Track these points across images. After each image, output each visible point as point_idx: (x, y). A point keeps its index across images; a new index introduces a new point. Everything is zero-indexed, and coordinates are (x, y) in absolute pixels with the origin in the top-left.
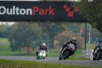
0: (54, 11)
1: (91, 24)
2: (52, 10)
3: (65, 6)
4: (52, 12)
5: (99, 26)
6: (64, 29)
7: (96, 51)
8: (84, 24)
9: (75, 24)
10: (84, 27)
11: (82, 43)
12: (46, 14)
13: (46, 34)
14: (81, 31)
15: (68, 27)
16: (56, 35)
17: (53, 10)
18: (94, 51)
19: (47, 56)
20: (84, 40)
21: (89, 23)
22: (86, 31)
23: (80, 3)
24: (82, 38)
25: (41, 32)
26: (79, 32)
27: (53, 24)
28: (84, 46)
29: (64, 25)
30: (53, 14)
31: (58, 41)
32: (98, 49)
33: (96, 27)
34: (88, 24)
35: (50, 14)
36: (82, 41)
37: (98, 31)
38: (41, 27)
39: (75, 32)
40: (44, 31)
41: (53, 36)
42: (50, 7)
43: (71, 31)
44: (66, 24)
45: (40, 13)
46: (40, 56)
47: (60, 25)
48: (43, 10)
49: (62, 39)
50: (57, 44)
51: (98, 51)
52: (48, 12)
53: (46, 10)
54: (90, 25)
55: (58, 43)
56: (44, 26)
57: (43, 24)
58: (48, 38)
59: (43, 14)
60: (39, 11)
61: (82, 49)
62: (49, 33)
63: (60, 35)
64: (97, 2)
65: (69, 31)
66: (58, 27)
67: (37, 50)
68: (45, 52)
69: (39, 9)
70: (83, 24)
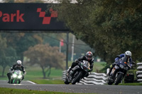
0: (23, 17)
1: (75, 34)
2: (20, 14)
3: (39, 10)
4: (20, 18)
5: (87, 37)
6: (37, 42)
7: (113, 71)
8: (66, 34)
9: (53, 35)
10: (65, 38)
11: (61, 61)
12: (12, 20)
13: (12, 48)
14: (61, 44)
15: (43, 38)
16: (27, 49)
17: (22, 15)
18: (110, 71)
19: (23, 78)
20: (65, 56)
21: (72, 32)
22: (68, 44)
23: (60, 5)
24: (62, 54)
25: (6, 45)
26: (59, 46)
27: (22, 34)
28: (65, 65)
29: (37, 36)
30: (23, 21)
31: (28, 58)
32: (116, 67)
33: (81, 39)
34: (70, 34)
35: (18, 21)
36: (62, 57)
37: (84, 43)
38: (5, 39)
39: (52, 46)
40: (9, 44)
41: (22, 51)
42: (18, 11)
43: (47, 44)
44: (40, 34)
45: (4, 20)
46: (13, 79)
47: (32, 36)
48: (8, 15)
49: (34, 55)
50: (27, 62)
51: (117, 71)
52: (15, 18)
53: (13, 16)
54: (74, 36)
55: (29, 60)
56: (9, 37)
57: (8, 34)
58: (16, 54)
59: (8, 20)
60: (3, 16)
61: (62, 69)
62: (16, 47)
63: (31, 49)
64: (83, 3)
65: (44, 44)
66: (30, 38)
67: (10, 71)
68: (20, 72)
69: (3, 13)
70: (64, 34)
